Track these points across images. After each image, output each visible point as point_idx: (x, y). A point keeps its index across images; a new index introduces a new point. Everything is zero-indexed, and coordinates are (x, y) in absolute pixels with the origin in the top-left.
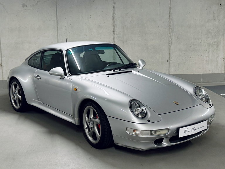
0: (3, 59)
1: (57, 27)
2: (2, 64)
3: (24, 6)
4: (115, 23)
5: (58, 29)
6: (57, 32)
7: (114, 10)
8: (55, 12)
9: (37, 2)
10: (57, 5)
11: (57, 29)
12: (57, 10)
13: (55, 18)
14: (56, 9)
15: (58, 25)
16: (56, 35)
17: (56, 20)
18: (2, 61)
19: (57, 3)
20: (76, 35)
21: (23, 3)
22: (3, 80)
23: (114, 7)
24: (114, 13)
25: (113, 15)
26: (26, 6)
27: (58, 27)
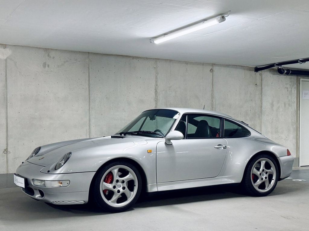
0: (9, 141)
1: (89, 99)
2: (7, 149)
3: (45, 65)
4: (157, 97)
5: (91, 100)
6: (89, 105)
7: (156, 82)
8: (87, 79)
9: (64, 62)
10: (90, 68)
11: (89, 101)
12: (90, 75)
13: (87, 87)
14: (88, 74)
15: (90, 95)
16: (88, 108)
17: (88, 89)
18: (7, 144)
19: (90, 66)
20: (113, 109)
21: (45, 62)
22: (7, 174)
23: (156, 78)
24: (156, 85)
25: (156, 87)
26: (48, 66)
27: (91, 98)
